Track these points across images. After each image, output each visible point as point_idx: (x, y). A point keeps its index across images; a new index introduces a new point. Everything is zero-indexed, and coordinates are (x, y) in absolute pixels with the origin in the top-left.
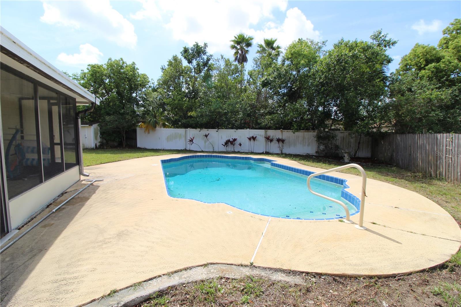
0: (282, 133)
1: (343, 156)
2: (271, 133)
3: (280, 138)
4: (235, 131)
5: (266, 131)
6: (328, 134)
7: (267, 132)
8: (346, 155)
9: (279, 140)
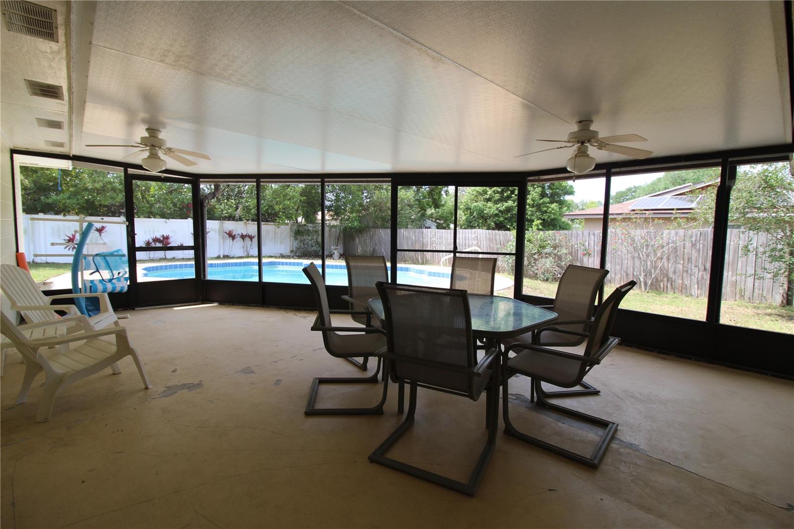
0: (246, 226)
1: (332, 253)
2: (229, 225)
3: (245, 233)
4: (166, 222)
5: (222, 223)
6: (306, 227)
7: (224, 224)
8: (336, 252)
9: (243, 237)
